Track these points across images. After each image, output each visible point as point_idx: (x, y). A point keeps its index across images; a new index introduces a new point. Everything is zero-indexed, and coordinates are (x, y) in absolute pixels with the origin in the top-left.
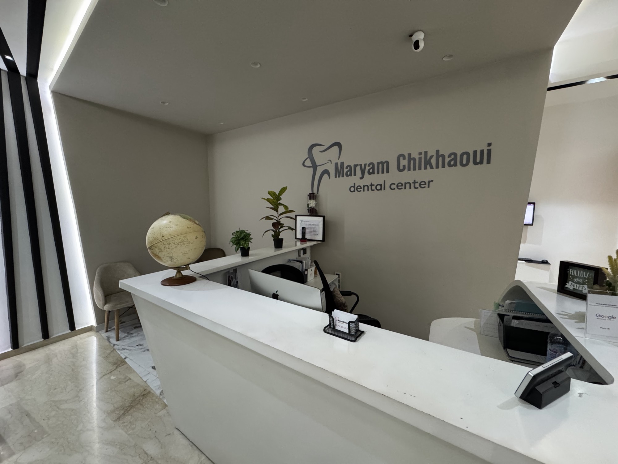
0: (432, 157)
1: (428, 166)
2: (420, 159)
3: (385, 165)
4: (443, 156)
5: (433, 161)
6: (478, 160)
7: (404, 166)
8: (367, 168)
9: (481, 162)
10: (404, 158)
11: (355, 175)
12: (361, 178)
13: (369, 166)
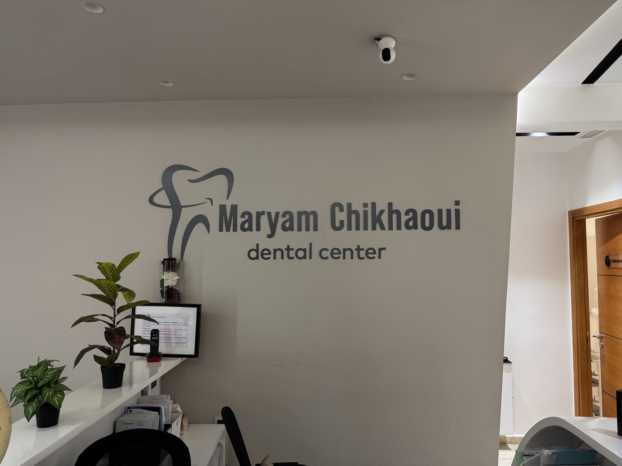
0: (382, 212)
1: (378, 225)
2: (365, 213)
3: (311, 217)
4: (398, 213)
5: (385, 218)
6: (444, 223)
7: (342, 222)
8: (281, 220)
9: (449, 227)
10: (341, 210)
11: (258, 229)
12: (270, 236)
13: (284, 215)
